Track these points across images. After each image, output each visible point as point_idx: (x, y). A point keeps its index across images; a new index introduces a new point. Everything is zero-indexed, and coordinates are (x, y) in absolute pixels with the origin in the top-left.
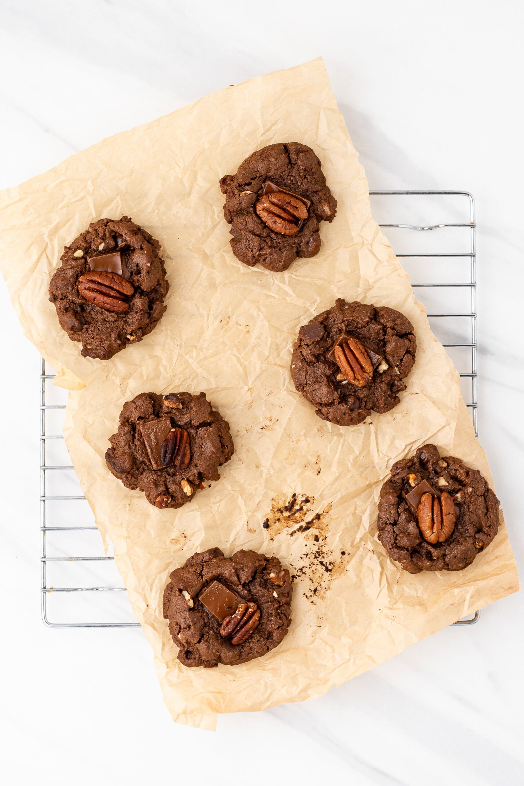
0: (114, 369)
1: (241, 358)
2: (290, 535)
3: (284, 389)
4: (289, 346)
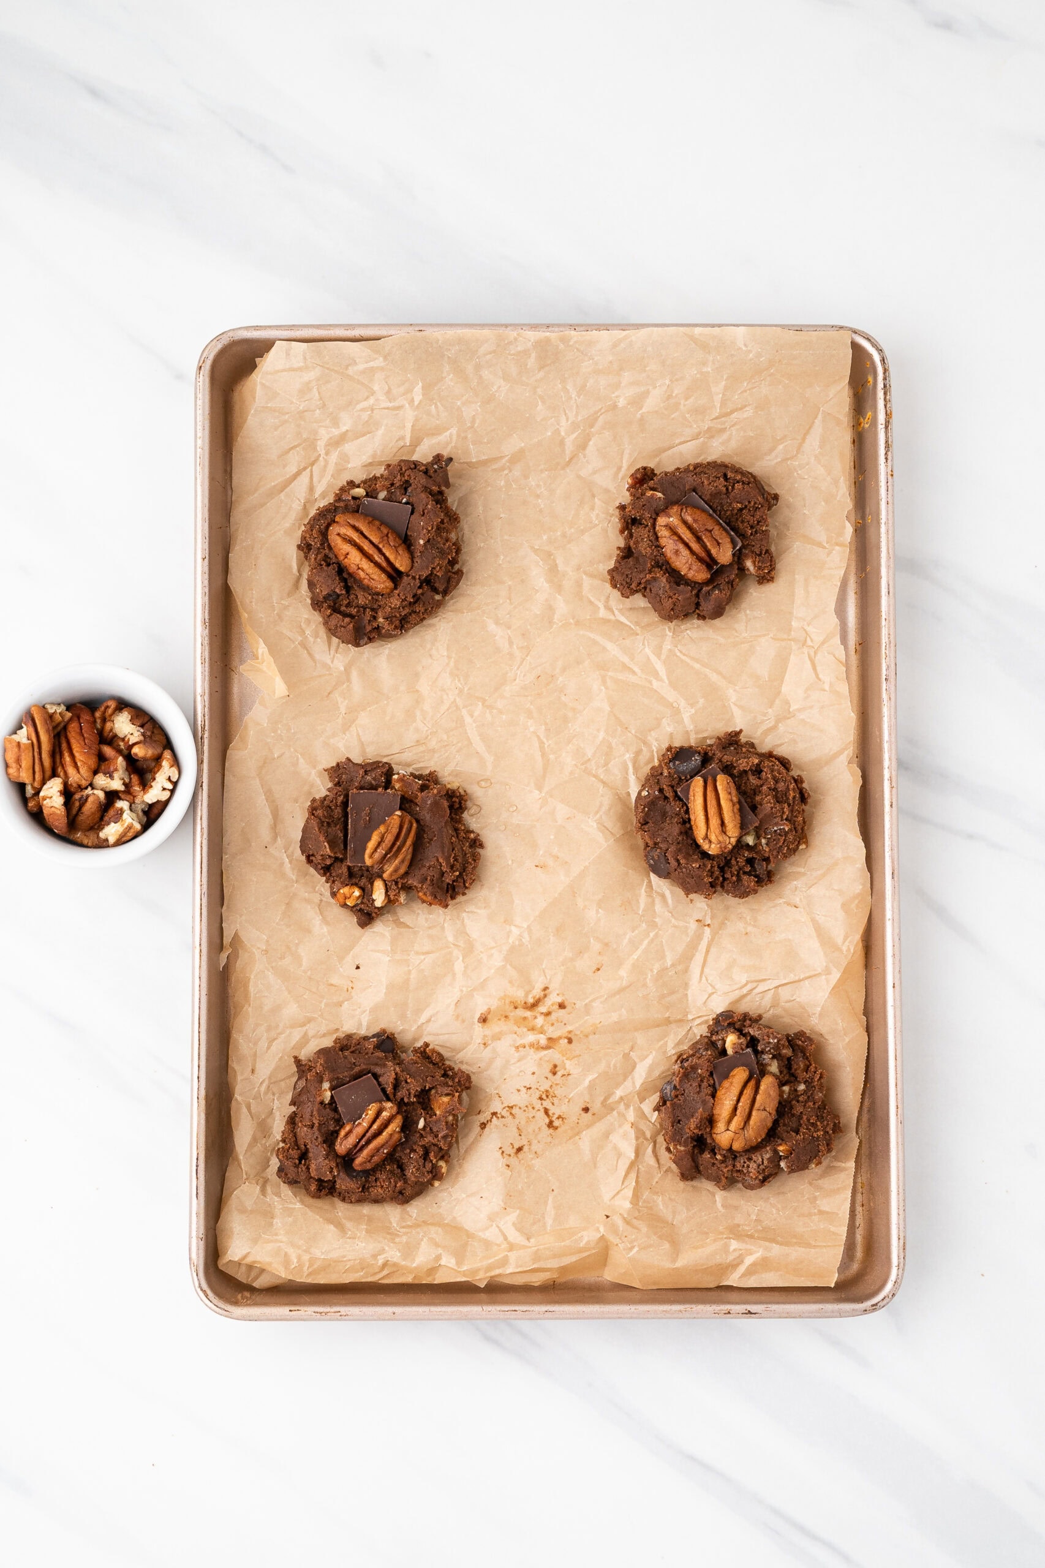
0: (345, 686)
1: (546, 746)
2: (514, 1049)
3: (595, 819)
4: (627, 756)
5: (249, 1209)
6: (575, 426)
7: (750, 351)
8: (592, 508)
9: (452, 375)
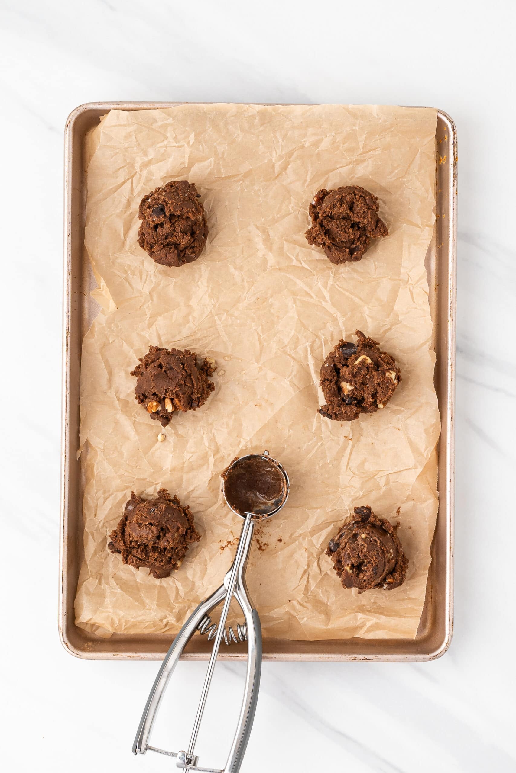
0: (150, 303)
4: (307, 344)
5: (92, 592)
6: (281, 157)
7: (380, 119)
8: (290, 203)
9: (211, 128)
